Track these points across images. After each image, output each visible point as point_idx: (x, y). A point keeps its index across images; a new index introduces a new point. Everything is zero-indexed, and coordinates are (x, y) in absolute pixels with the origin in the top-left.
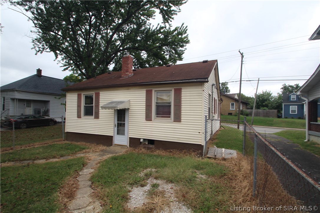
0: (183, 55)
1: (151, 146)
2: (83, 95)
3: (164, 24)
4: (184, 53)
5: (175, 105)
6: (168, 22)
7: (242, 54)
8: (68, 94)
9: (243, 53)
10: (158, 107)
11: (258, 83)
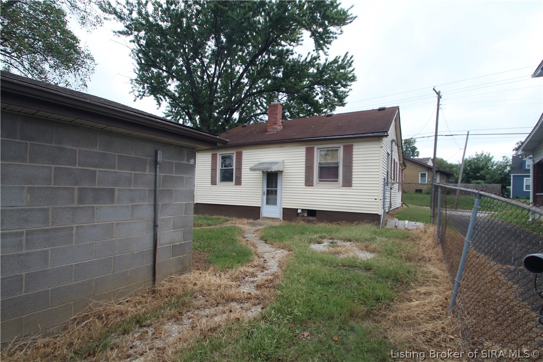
0: (347, 98)
1: (312, 218)
2: (219, 155)
3: (317, 52)
4: (347, 96)
5: (344, 166)
6: (323, 49)
7: (438, 94)
8: (199, 154)
9: (439, 92)
10: (322, 169)
11: (467, 139)
